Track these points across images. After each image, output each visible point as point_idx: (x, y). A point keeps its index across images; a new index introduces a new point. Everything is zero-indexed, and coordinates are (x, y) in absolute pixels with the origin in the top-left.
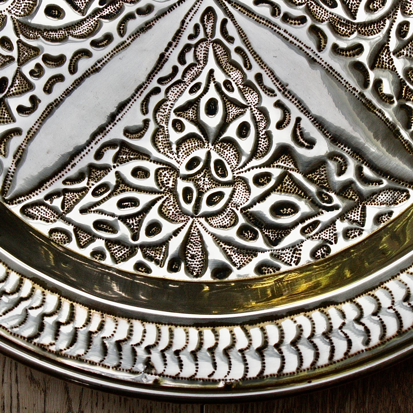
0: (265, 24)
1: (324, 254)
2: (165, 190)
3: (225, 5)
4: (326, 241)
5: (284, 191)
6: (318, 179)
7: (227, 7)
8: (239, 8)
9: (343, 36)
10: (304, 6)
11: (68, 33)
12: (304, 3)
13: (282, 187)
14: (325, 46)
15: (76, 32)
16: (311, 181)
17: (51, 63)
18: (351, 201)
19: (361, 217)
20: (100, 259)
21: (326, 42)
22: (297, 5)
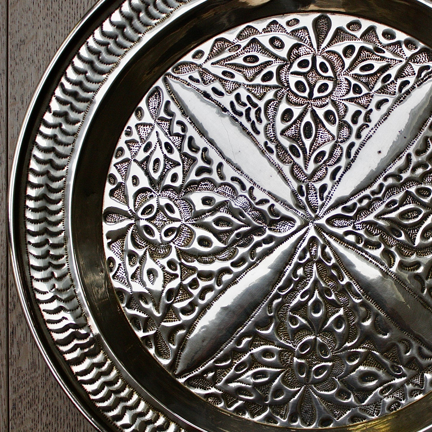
0: (352, 249)
1: (396, 408)
2: (286, 366)
3: (324, 236)
4: (397, 398)
5: (368, 365)
6: (391, 356)
7: (325, 238)
8: (334, 238)
9: (406, 256)
10: (379, 236)
11: (215, 257)
12: (379, 234)
13: (366, 362)
14: (394, 264)
15: (221, 256)
16: (387, 357)
17: (204, 279)
18: (414, 371)
19: (420, 381)
20: (242, 415)
21: (394, 261)
22: (374, 235)
